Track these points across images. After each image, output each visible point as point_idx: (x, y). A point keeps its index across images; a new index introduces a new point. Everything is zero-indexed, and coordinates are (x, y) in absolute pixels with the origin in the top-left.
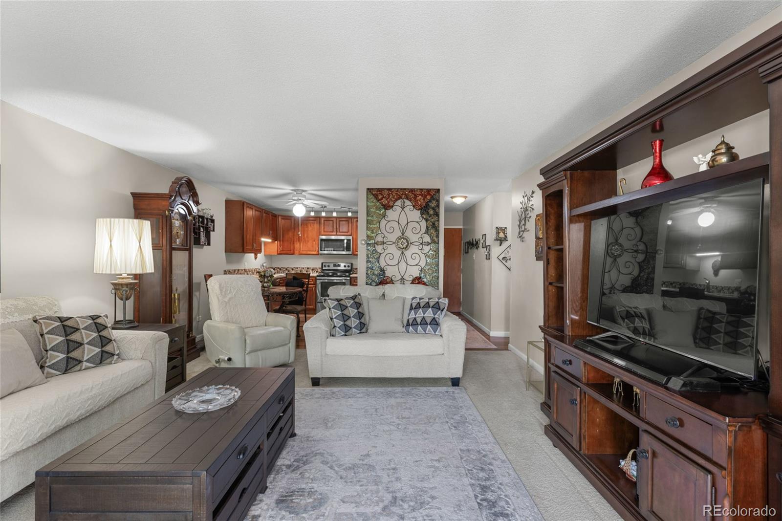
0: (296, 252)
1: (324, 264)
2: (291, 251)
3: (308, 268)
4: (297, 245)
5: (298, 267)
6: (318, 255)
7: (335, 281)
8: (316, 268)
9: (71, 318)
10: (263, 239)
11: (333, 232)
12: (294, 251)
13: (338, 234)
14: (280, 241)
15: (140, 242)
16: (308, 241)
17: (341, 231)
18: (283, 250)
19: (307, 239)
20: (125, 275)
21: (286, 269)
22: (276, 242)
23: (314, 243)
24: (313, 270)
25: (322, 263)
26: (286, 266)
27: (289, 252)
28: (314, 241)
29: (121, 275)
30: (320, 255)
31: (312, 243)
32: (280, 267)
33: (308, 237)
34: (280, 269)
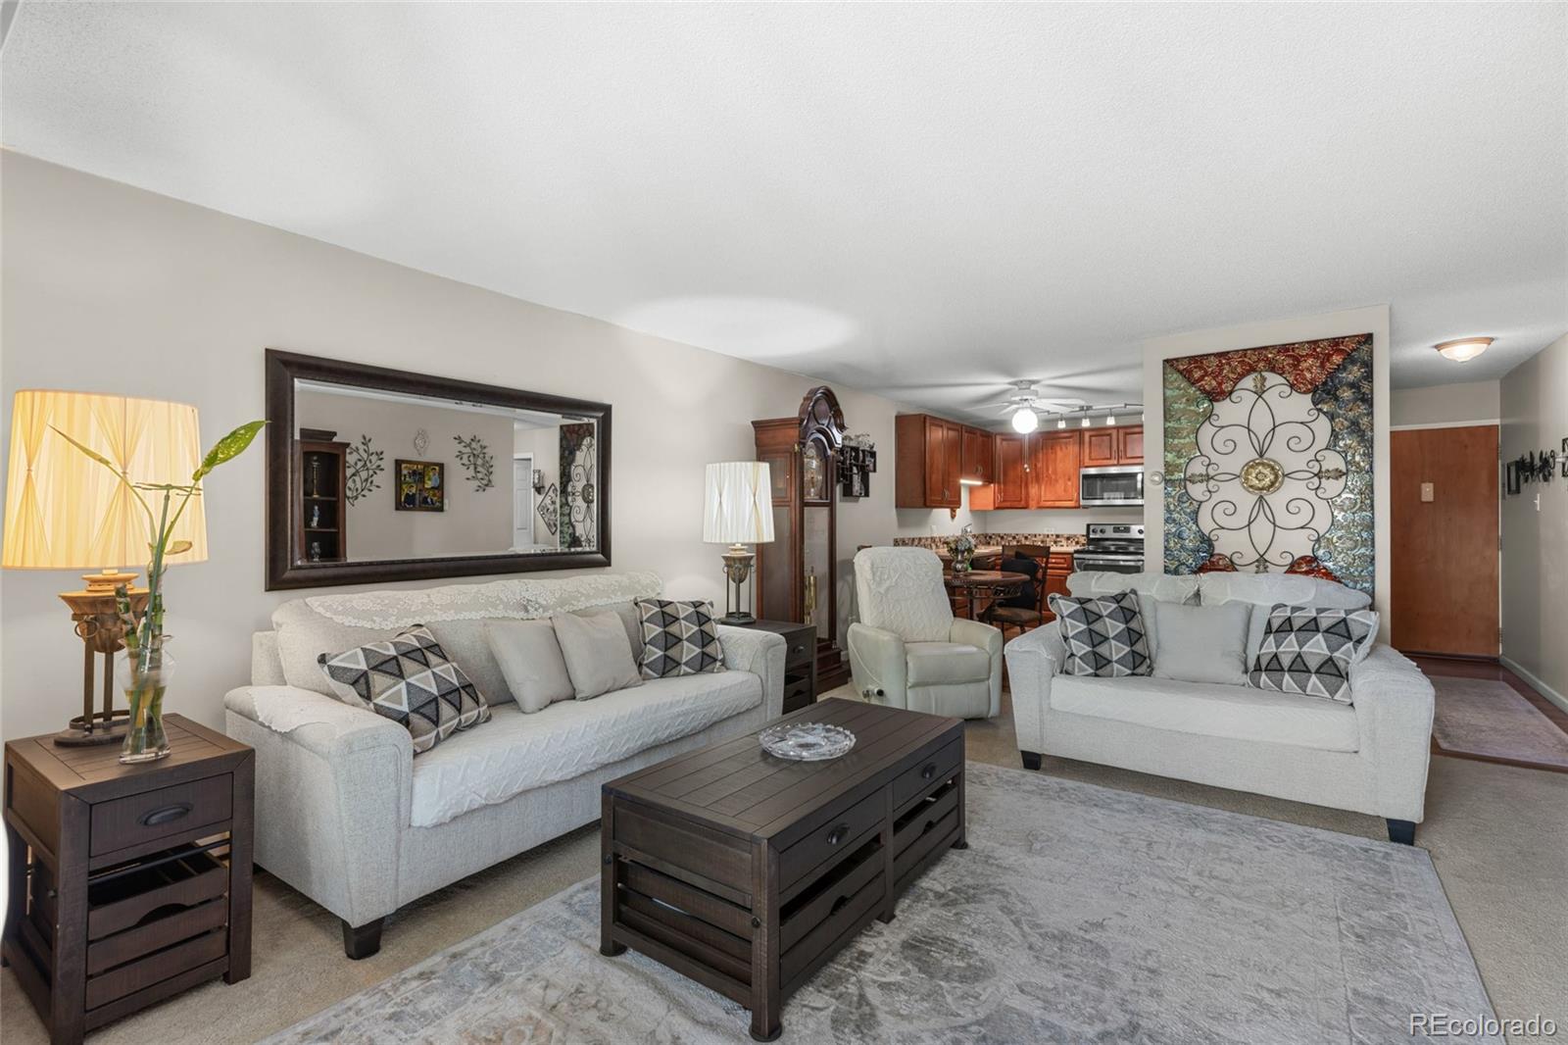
0: (1033, 503)
1: (1092, 528)
2: (1021, 501)
3: (1058, 536)
4: (1033, 491)
5: (1037, 532)
6: (1079, 507)
7: (1122, 563)
8: (1075, 536)
9: (671, 603)
10: (963, 481)
11: (1110, 459)
12: (1027, 502)
13: (1121, 462)
14: (999, 483)
15: (754, 496)
16: (1057, 481)
17: (1128, 456)
18: (1004, 501)
19: (1053, 477)
20: (739, 546)
21: (1014, 538)
22: (992, 485)
23: (1069, 483)
24: (1068, 539)
25: (1088, 526)
26: (1013, 533)
27: (1016, 504)
28: (1069, 480)
29: (734, 545)
30: (1081, 510)
31: (1066, 485)
32: (1002, 532)
33: (1055, 472)
34: (1002, 538)
